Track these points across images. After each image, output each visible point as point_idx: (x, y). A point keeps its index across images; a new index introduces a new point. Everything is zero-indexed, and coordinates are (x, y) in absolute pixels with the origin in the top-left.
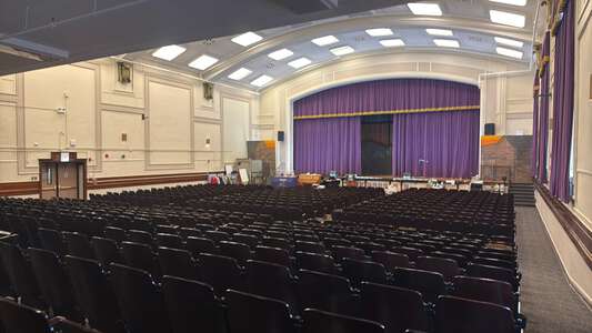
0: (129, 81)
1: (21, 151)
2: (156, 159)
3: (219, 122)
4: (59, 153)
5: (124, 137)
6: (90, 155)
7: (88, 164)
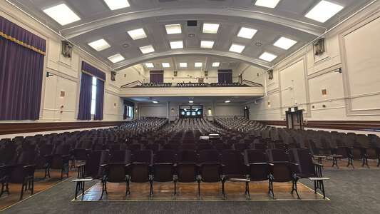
1: (281, 108)
4: (291, 108)
5: (324, 93)
6: (304, 107)
7: (304, 113)
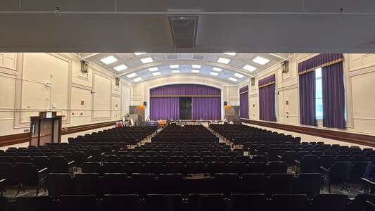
0: (86, 72)
1: (17, 111)
2: (97, 115)
3: (120, 96)
4: (45, 113)
5: (82, 103)
6: (64, 113)
7: (63, 119)
